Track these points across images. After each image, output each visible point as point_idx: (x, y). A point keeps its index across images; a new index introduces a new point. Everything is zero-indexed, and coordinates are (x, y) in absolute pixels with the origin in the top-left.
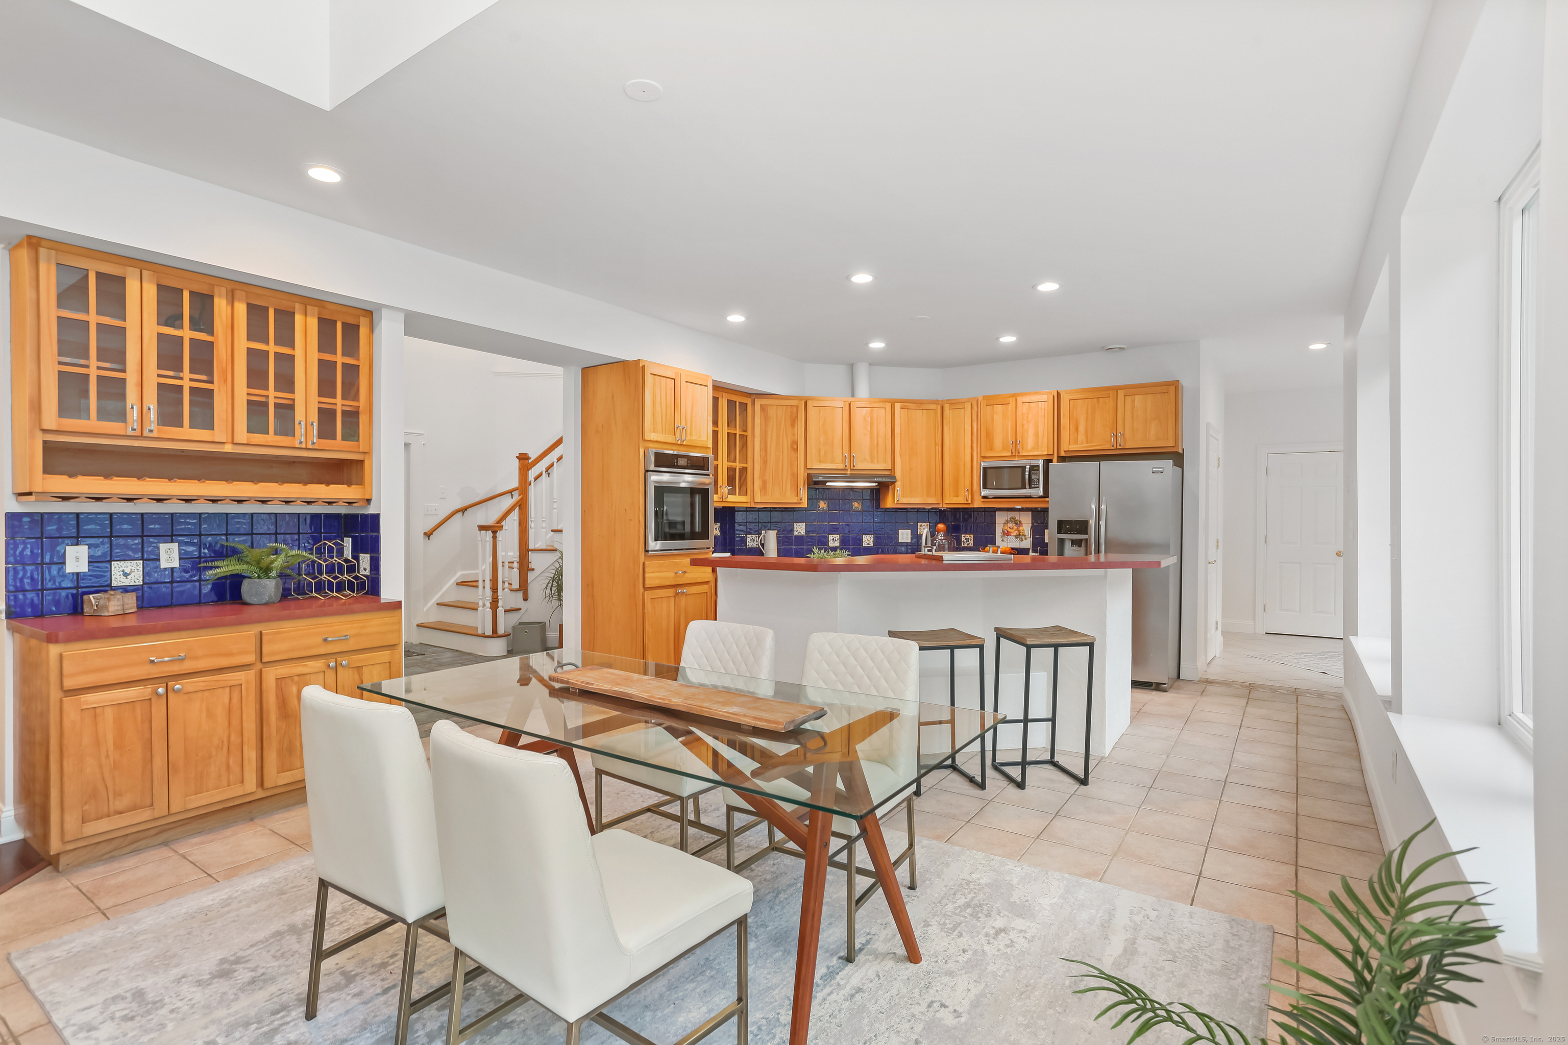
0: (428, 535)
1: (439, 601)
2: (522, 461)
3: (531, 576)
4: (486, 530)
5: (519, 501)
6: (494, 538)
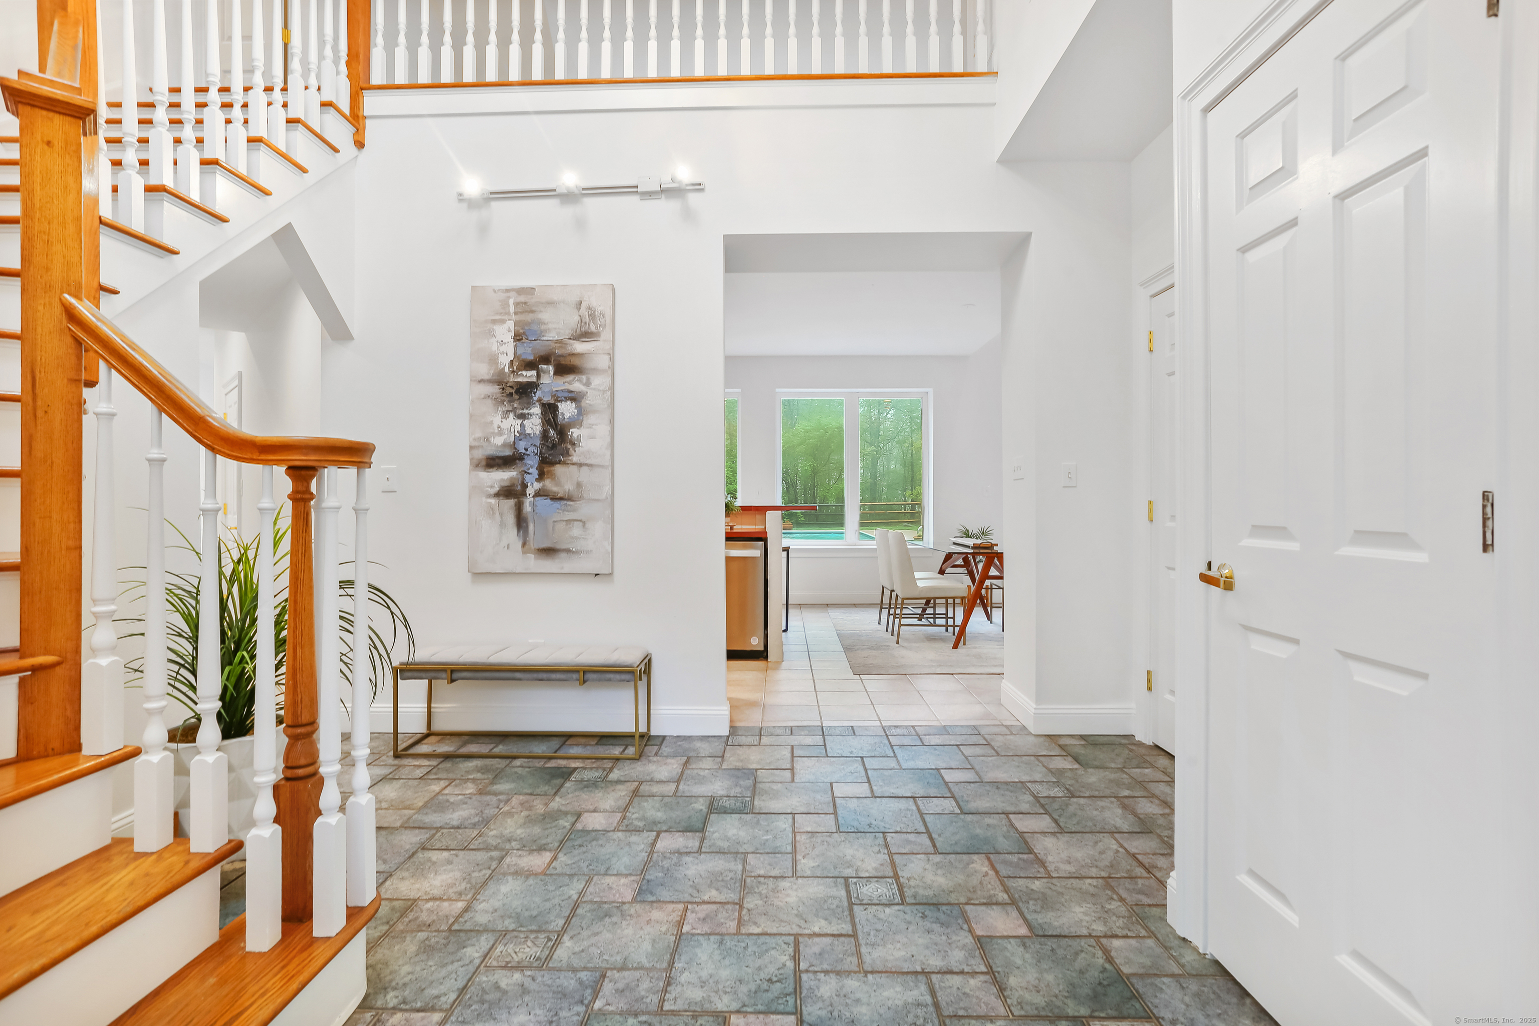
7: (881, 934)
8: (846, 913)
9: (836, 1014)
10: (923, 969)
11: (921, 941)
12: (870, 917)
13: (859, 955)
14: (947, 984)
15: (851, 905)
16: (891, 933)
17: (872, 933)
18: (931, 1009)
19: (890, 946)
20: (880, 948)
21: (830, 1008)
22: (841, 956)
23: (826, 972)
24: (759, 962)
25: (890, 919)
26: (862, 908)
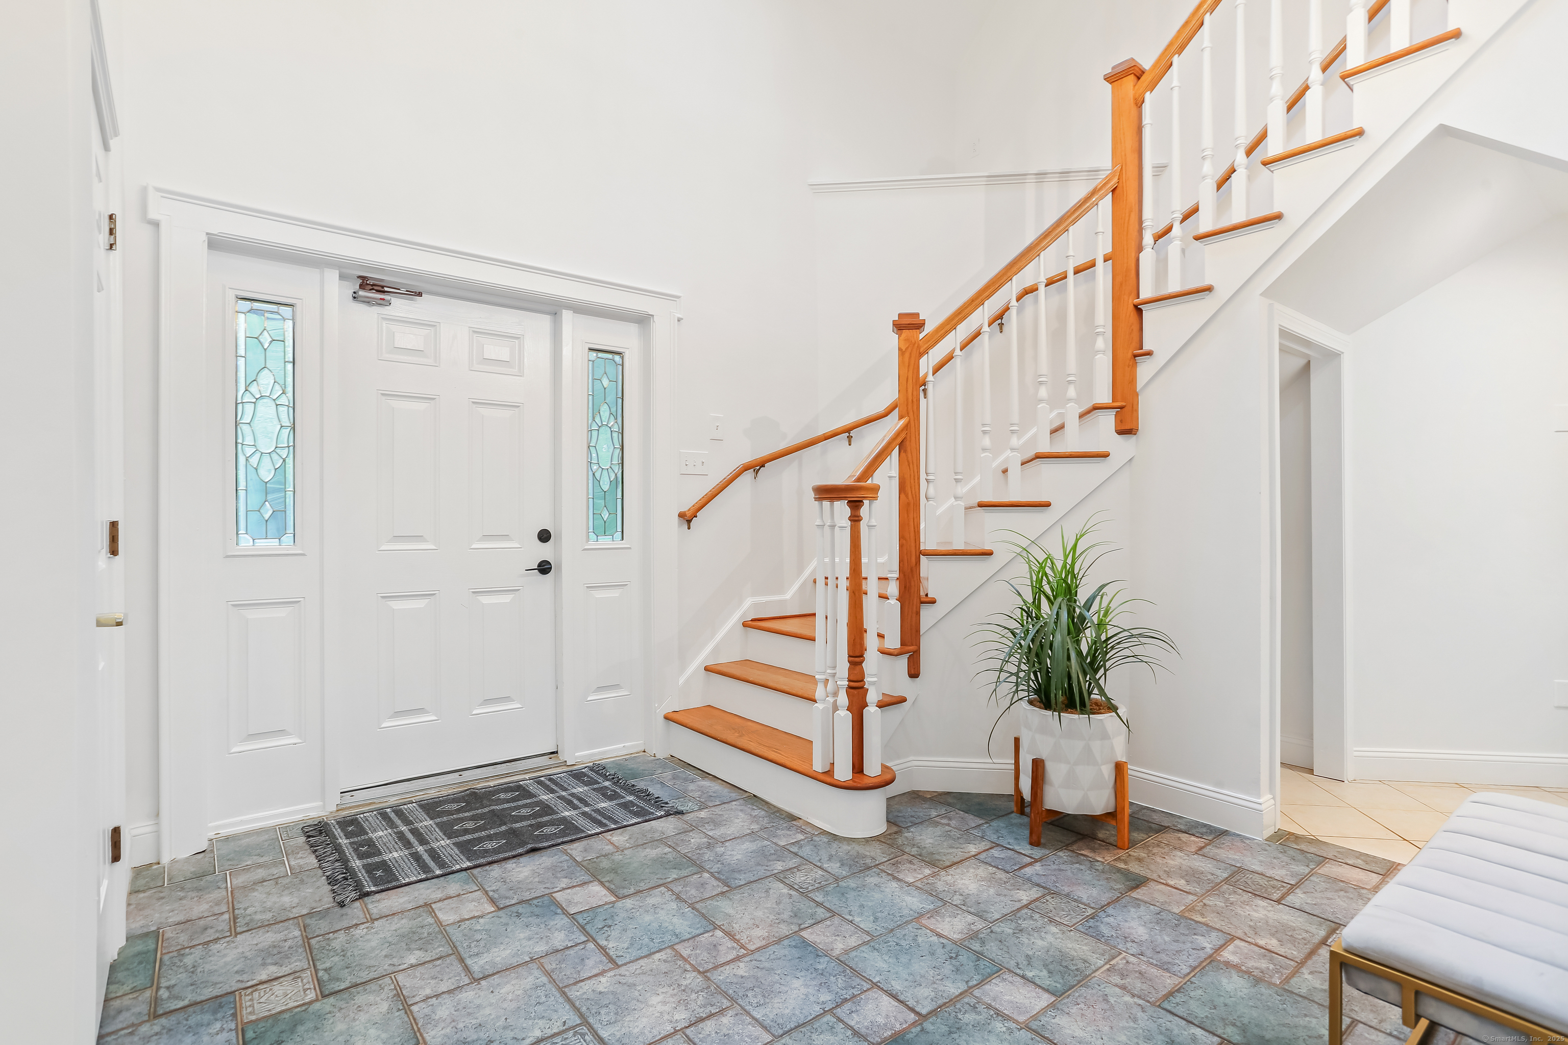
0: (687, 518)
1: (710, 663)
2: (906, 333)
3: (927, 616)
4: (832, 500)
5: (898, 434)
6: (855, 519)
7: (533, 1002)
8: (584, 1009)
9: (543, 926)
10: (479, 983)
11: (487, 1011)
12: (555, 1017)
13: (548, 974)
14: (453, 980)
15: (585, 1022)
16: (523, 1007)
17: (543, 999)
18: (465, 956)
19: (519, 992)
20: (528, 987)
21: (549, 927)
22: (563, 966)
23: (567, 948)
24: (630, 934)
25: (530, 1022)
26: (570, 1024)
